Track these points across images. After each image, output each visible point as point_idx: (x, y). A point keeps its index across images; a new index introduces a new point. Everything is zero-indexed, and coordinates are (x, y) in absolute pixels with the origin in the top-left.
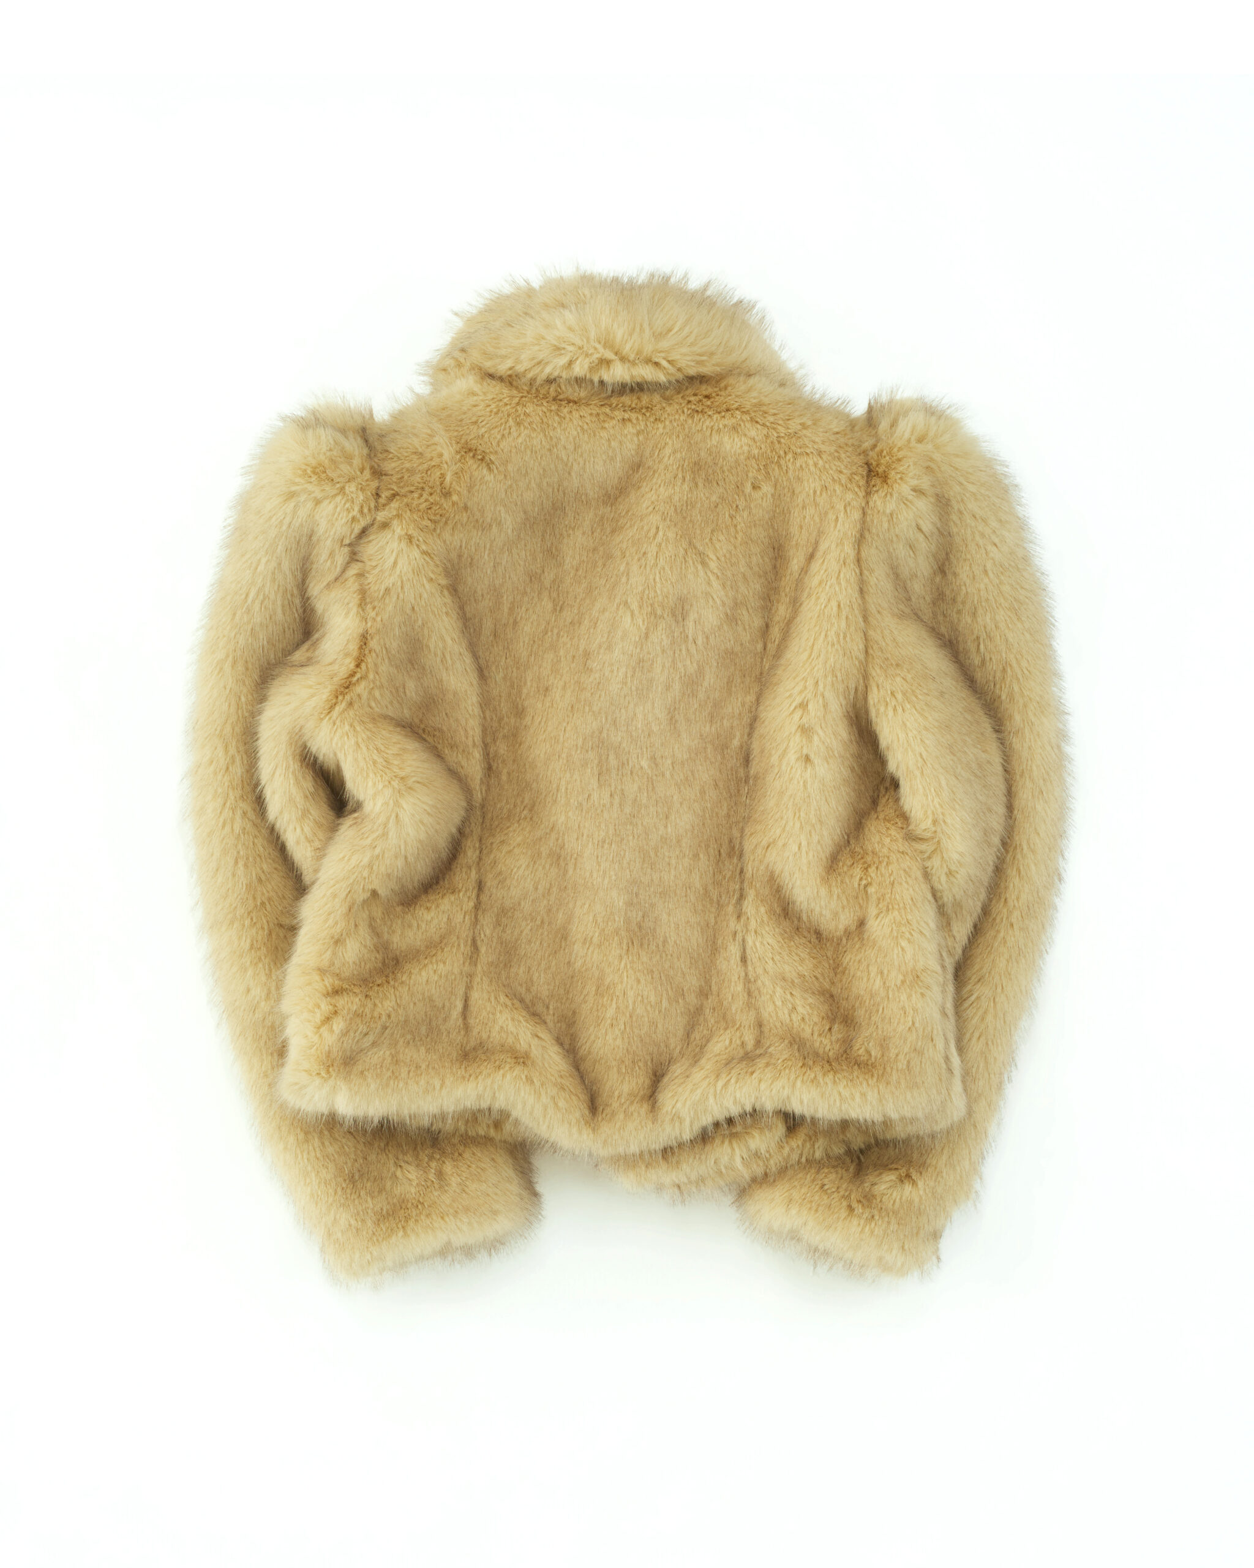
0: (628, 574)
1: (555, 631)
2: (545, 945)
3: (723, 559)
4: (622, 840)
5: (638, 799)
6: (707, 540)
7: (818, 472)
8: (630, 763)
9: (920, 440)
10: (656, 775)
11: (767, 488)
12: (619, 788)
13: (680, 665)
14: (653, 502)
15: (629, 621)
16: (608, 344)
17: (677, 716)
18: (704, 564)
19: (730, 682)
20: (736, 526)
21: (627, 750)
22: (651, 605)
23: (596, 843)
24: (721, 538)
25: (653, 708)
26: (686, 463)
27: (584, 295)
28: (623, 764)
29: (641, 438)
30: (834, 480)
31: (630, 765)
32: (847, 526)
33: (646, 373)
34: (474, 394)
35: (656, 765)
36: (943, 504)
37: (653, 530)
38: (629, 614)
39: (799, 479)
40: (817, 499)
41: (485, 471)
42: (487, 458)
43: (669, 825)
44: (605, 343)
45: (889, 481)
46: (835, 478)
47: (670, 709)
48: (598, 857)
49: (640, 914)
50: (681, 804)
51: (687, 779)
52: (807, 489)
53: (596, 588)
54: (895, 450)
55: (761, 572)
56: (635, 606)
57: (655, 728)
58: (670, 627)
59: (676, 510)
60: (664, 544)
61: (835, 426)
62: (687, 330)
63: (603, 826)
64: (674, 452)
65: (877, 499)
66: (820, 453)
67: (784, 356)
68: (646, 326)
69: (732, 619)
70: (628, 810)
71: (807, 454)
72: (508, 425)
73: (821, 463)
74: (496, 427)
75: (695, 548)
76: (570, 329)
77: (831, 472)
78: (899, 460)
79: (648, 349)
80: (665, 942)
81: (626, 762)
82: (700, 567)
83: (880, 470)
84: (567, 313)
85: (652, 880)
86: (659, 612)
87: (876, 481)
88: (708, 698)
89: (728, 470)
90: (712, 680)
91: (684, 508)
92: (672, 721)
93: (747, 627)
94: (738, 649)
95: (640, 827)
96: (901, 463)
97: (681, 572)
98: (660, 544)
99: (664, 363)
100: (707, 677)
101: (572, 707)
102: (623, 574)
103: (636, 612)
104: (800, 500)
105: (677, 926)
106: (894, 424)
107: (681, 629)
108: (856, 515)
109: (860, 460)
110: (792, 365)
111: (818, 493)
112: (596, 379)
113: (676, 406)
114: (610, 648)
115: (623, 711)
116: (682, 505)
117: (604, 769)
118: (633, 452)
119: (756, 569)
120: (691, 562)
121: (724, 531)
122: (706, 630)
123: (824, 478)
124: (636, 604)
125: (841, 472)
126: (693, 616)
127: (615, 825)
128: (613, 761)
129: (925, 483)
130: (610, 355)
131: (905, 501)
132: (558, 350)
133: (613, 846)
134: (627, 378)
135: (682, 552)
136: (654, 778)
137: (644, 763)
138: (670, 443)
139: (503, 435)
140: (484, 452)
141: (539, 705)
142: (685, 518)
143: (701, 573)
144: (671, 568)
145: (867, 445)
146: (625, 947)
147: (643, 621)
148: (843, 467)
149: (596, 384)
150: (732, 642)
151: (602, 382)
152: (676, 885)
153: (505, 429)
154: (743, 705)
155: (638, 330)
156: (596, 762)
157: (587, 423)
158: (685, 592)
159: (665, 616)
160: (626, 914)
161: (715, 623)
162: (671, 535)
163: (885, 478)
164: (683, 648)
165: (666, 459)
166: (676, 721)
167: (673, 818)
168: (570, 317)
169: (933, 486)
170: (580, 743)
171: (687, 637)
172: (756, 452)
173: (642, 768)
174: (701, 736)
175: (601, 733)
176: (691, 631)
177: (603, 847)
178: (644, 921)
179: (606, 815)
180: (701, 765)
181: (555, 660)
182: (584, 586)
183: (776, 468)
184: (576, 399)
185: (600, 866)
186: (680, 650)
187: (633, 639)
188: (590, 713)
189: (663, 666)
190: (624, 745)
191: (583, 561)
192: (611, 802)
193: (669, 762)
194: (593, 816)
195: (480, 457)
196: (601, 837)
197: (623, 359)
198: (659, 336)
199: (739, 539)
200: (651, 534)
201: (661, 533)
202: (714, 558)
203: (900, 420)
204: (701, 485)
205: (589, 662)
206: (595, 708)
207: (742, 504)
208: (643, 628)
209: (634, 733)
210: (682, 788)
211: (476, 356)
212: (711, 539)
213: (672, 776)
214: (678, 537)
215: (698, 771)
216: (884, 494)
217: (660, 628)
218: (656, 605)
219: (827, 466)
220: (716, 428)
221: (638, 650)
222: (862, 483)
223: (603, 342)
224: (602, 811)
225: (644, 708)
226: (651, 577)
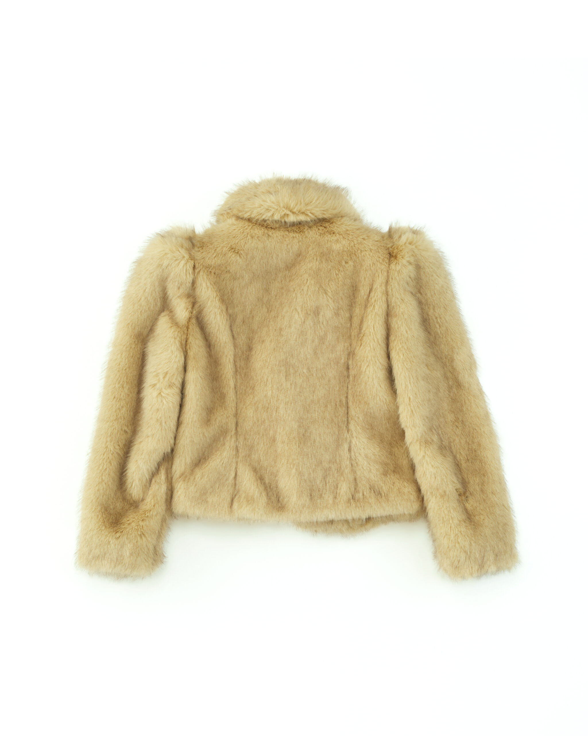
0: (296, 298)
1: (268, 320)
2: (265, 444)
3: (333, 292)
4: (296, 402)
5: (302, 385)
6: (327, 284)
7: (371, 258)
8: (299, 371)
9: (410, 244)
10: (310, 375)
11: (351, 263)
12: (294, 381)
13: (317, 332)
14: (305, 270)
15: (297, 316)
16: (287, 208)
17: (317, 352)
18: (326, 293)
19: (338, 338)
20: (338, 279)
21: (297, 366)
22: (306, 310)
23: (285, 403)
24: (333, 283)
25: (307, 349)
26: (318, 253)
27: (278, 188)
28: (296, 372)
29: (300, 243)
30: (377, 261)
31: (299, 372)
32: (383, 278)
33: (302, 218)
34: (234, 225)
35: (310, 371)
36: (418, 268)
37: (306, 280)
38: (297, 314)
39: (364, 260)
40: (371, 268)
41: (238, 258)
42: (240, 252)
43: (315, 395)
44: (286, 208)
45: (397, 258)
46: (378, 260)
47: (314, 349)
48: (286, 409)
49: (304, 430)
50: (320, 386)
51: (322, 376)
52: (367, 264)
53: (283, 303)
54: (399, 247)
55: (348, 296)
56: (299, 310)
57: (309, 357)
58: (313, 318)
59: (314, 272)
60: (310, 286)
61: (377, 238)
62: (318, 202)
63: (287, 396)
64: (313, 249)
65: (393, 266)
66: (371, 250)
67: (355, 206)
68: (302, 201)
69: (337, 314)
70: (298, 390)
71: (366, 250)
72: (247, 239)
73: (371, 254)
74: (242, 239)
75: (322, 287)
76: (273, 202)
77: (376, 257)
78: (401, 251)
79: (303, 210)
80: (314, 441)
81: (297, 371)
82: (324, 295)
83: (394, 255)
84: (271, 196)
85: (308, 417)
86: (309, 313)
87: (393, 259)
88: (330, 344)
89: (335, 256)
90: (331, 338)
91: (317, 271)
92: (315, 353)
93: (343, 317)
94: (340, 326)
95: (303, 397)
96: (402, 252)
97: (317, 297)
98: (309, 286)
99: (310, 214)
100: (328, 336)
101: (274, 349)
102: (294, 298)
103: (300, 313)
104: (364, 268)
105: (320, 435)
106: (400, 237)
107: (317, 319)
108: (385, 274)
109: (386, 252)
110: (359, 210)
111: (371, 265)
112: (283, 221)
113: (314, 231)
114: (290, 327)
115: (296, 351)
116: (316, 270)
117: (288, 374)
118: (297, 249)
119: (346, 295)
120: (321, 293)
121: (333, 281)
122: (327, 319)
123: (373, 260)
124: (300, 309)
125: (379, 257)
126: (322, 314)
127: (293, 396)
128: (292, 371)
129: (412, 260)
130: (288, 212)
131: (404, 266)
132: (268, 210)
133: (292, 404)
134: (295, 220)
135: (317, 289)
136: (309, 376)
137: (305, 371)
138: (311, 245)
139: (246, 243)
140: (238, 249)
141: (259, 347)
142: (317, 275)
143: (325, 297)
144: (313, 295)
145: (389, 246)
146: (298, 445)
147: (303, 316)
148: (380, 255)
149: (283, 223)
150: (337, 323)
151: (285, 222)
152: (318, 418)
153: (246, 240)
154: (344, 346)
155: (299, 203)
156: (284, 371)
157: (279, 239)
158: (319, 305)
159: (311, 314)
160: (298, 431)
161: (330, 316)
162: (313, 282)
163: (396, 257)
164: (318, 326)
165: (310, 252)
166: (317, 354)
167: (316, 392)
168: (273, 198)
169: (414, 261)
170: (277, 363)
171: (320, 322)
172: (346, 249)
173: (304, 373)
174: (328, 358)
175: (286, 359)
176: (321, 319)
177: (288, 405)
178: (305, 433)
179: (289, 392)
180: (329, 370)
181: (268, 330)
182: (279, 302)
183: (354, 256)
184: (275, 228)
185: (287, 412)
186: (317, 327)
187: (299, 323)
188: (282, 352)
189: (311, 333)
190: (296, 364)
191: (278, 293)
192: (291, 387)
193: (315, 369)
194: (283, 392)
195: (237, 252)
196: (287, 401)
197: (294, 213)
198: (307, 205)
199: (340, 284)
200: (305, 282)
201: (309, 282)
202: (330, 291)
203: (402, 236)
204: (324, 262)
205: (282, 332)
206: (284, 350)
207: (341, 269)
208: (303, 319)
209: (300, 360)
210: (320, 379)
211: (235, 212)
212: (328, 284)
213: (316, 375)
214: (316, 283)
215: (327, 372)
216: (395, 263)
217: (309, 319)
218: (308, 310)
219: (374, 255)
220: (329, 240)
221: (301, 328)
222: (387, 261)
223: (285, 207)
224: (287, 391)
225: (304, 349)
226: (306, 299)
